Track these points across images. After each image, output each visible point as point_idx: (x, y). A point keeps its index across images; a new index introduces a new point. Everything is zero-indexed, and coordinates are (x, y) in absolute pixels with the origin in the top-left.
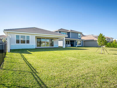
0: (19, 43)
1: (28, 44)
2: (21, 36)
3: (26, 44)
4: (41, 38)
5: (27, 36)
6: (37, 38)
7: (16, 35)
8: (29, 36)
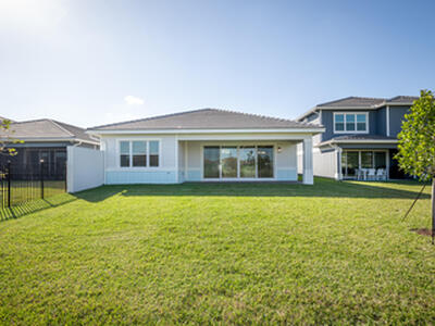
0: (128, 165)
1: (154, 168)
2: (134, 142)
3: (148, 168)
4: (218, 147)
5: (151, 142)
6: (206, 147)
7: (118, 140)
8: (157, 142)
